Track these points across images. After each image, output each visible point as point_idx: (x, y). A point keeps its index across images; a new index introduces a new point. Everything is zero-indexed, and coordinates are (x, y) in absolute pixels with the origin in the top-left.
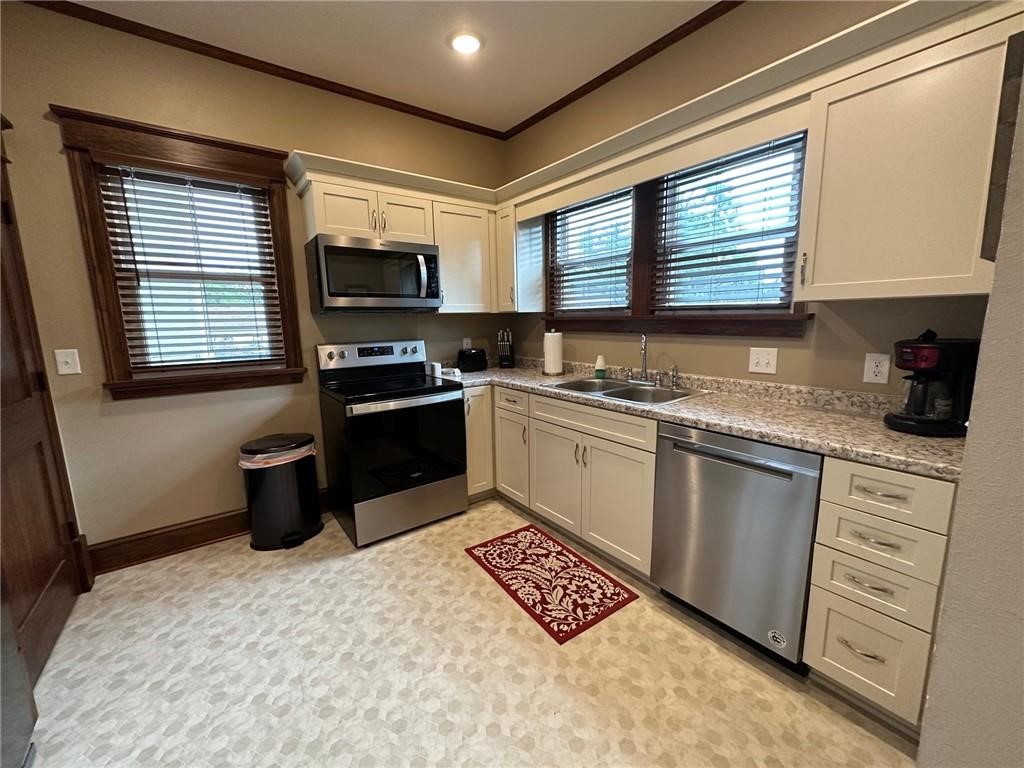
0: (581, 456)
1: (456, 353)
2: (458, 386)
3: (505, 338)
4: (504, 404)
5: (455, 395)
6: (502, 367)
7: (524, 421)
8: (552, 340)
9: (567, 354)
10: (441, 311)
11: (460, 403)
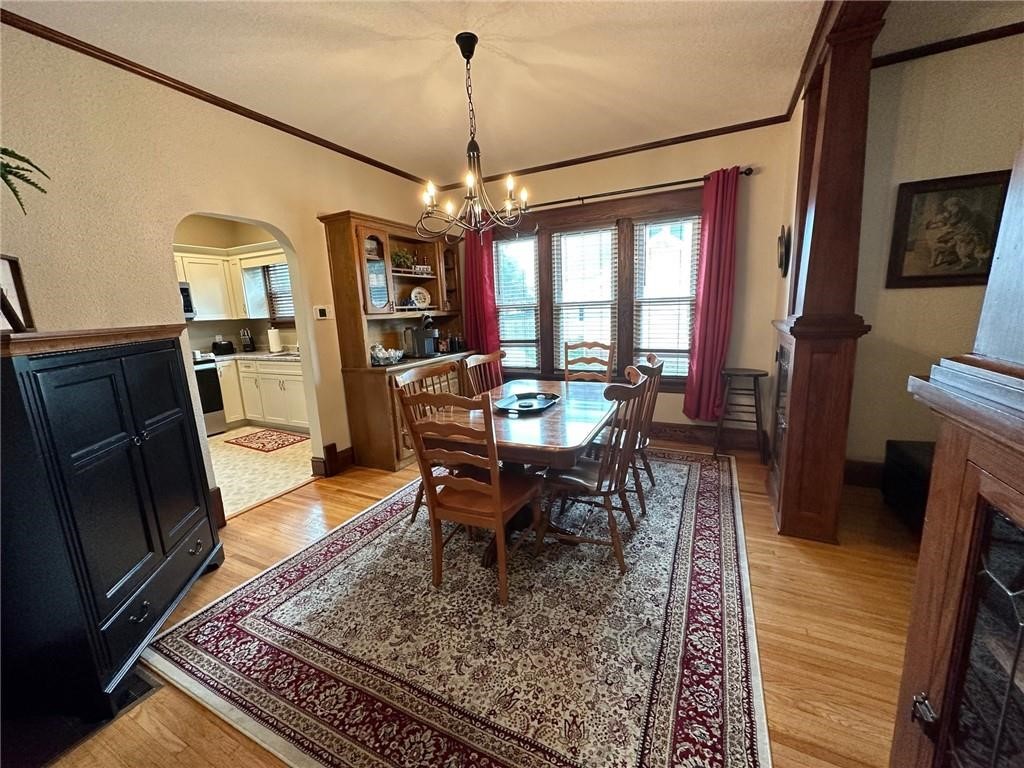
0: (282, 386)
1: (211, 345)
2: (213, 361)
3: (245, 335)
4: (244, 369)
5: (211, 365)
6: (246, 351)
7: (255, 375)
8: (273, 334)
9: (283, 340)
10: (195, 319)
11: (214, 371)
